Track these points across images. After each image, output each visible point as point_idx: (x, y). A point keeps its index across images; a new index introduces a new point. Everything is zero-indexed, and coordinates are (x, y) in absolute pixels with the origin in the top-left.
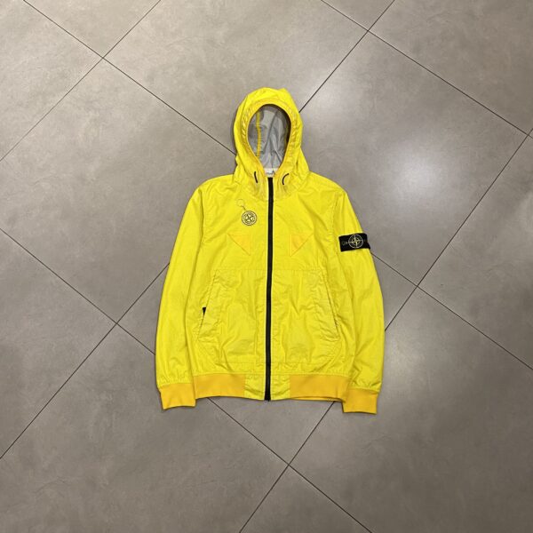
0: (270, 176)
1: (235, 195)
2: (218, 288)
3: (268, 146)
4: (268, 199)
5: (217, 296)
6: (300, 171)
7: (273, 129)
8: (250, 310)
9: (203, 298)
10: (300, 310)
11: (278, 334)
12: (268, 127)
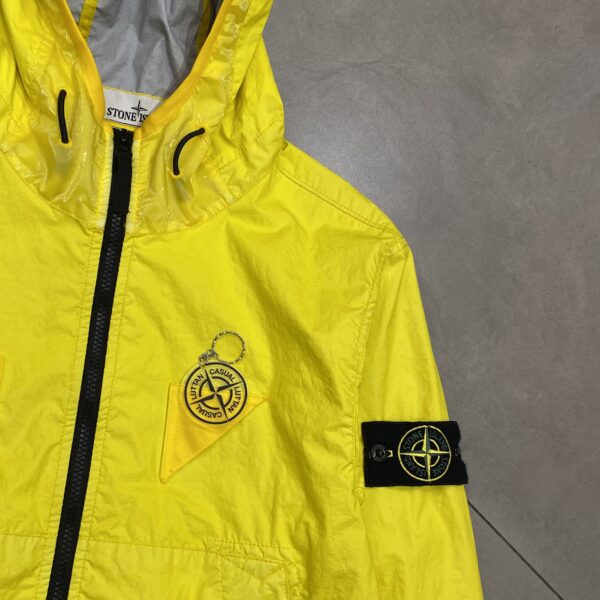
0: (126, 124)
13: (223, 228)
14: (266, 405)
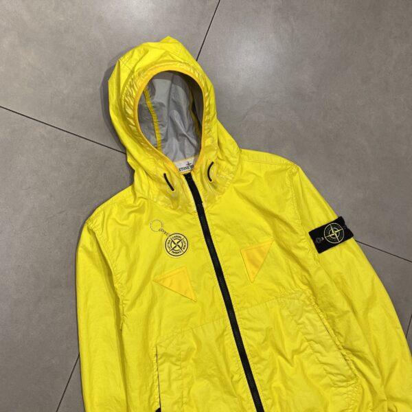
0: (187, 171)
1: (145, 217)
2: (166, 371)
3: (171, 131)
4: (195, 209)
5: (170, 385)
6: (226, 153)
7: (171, 102)
8: (225, 385)
9: (151, 396)
10: (292, 358)
11: (273, 404)
12: (165, 104)
13: (233, 189)
14: (274, 242)
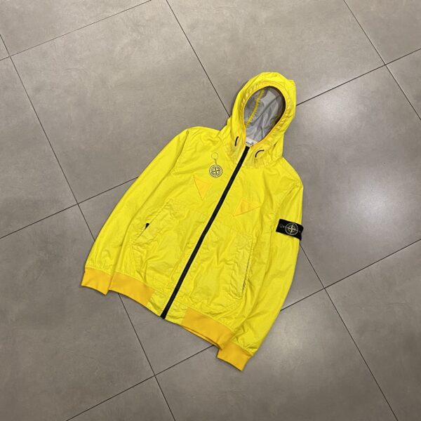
0: (249, 146)
1: (213, 148)
2: (165, 213)
3: (258, 121)
4: (237, 163)
5: (162, 220)
6: (274, 152)
7: (269, 108)
8: (182, 242)
9: (151, 215)
10: (221, 262)
11: (195, 272)
12: (265, 106)
